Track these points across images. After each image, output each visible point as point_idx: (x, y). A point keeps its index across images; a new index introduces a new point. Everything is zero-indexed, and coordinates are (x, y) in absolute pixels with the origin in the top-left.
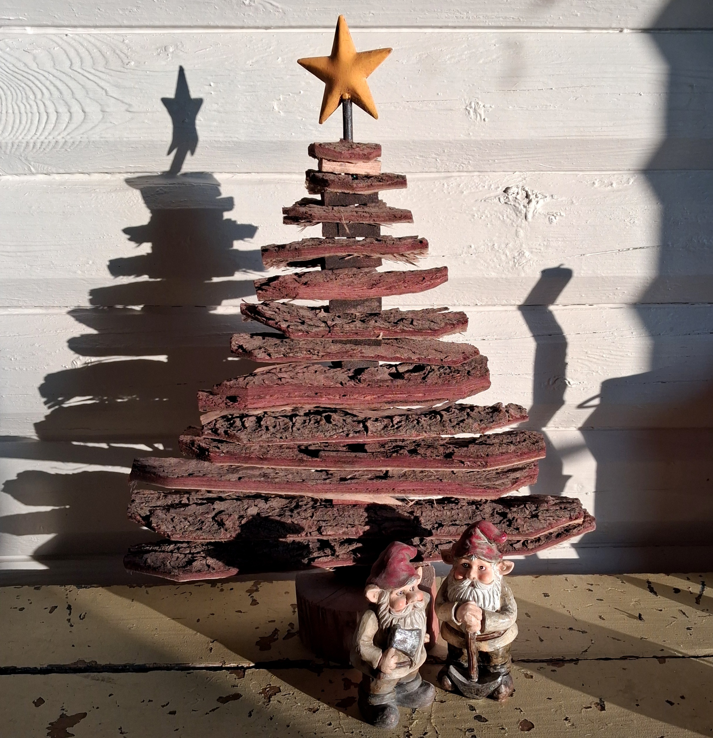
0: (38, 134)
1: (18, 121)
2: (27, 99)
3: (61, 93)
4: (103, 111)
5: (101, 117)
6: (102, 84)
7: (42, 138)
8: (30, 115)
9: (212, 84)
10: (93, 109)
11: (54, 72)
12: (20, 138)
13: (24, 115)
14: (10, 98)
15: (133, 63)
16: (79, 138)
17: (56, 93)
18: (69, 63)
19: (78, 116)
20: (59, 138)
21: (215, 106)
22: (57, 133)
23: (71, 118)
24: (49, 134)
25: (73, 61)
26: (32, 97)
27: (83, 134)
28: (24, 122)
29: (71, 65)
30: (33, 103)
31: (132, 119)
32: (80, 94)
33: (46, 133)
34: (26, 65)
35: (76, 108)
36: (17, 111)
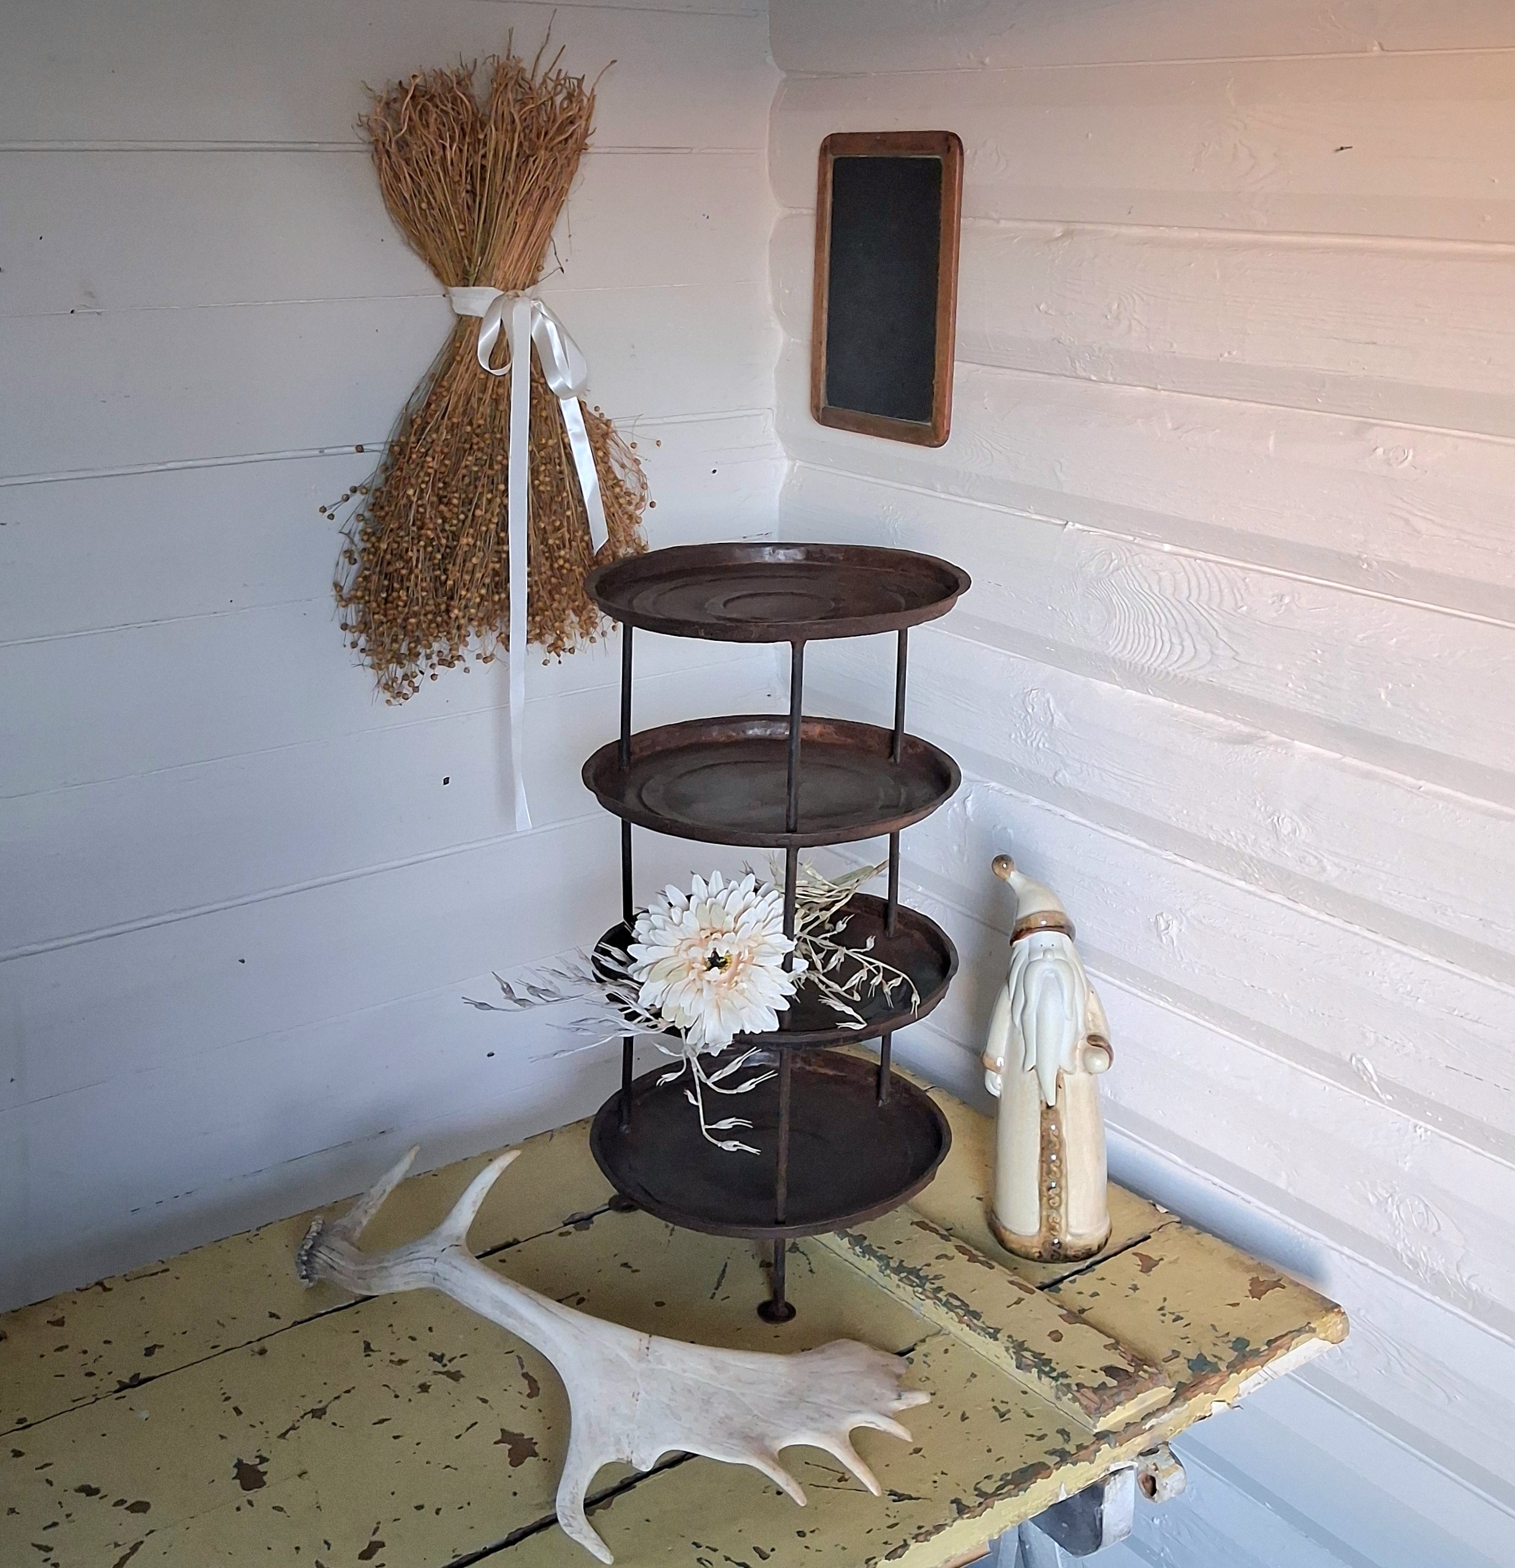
0: (1153, 660)
1: (1137, 641)
2: (1147, 619)
3: (1176, 623)
4: (1212, 653)
5: (1209, 658)
6: (1215, 624)
7: (1155, 665)
8: (1147, 638)
9: (1319, 652)
10: (1203, 647)
11: (1173, 600)
12: (1137, 659)
13: (1142, 636)
14: (1132, 617)
15: (1245, 608)
16: (1187, 675)
17: (1172, 622)
18: (1187, 594)
19: (1189, 652)
20: (1170, 669)
21: (1319, 677)
22: (1167, 665)
23: (1182, 652)
24: (1162, 663)
25: (1193, 593)
26: (1151, 620)
27: (1191, 671)
28: (1141, 644)
29: (1190, 595)
30: (1150, 626)
31: (1238, 668)
32: (1193, 630)
33: (1160, 661)
34: (1150, 587)
35: (1188, 643)
36: (1136, 630)
